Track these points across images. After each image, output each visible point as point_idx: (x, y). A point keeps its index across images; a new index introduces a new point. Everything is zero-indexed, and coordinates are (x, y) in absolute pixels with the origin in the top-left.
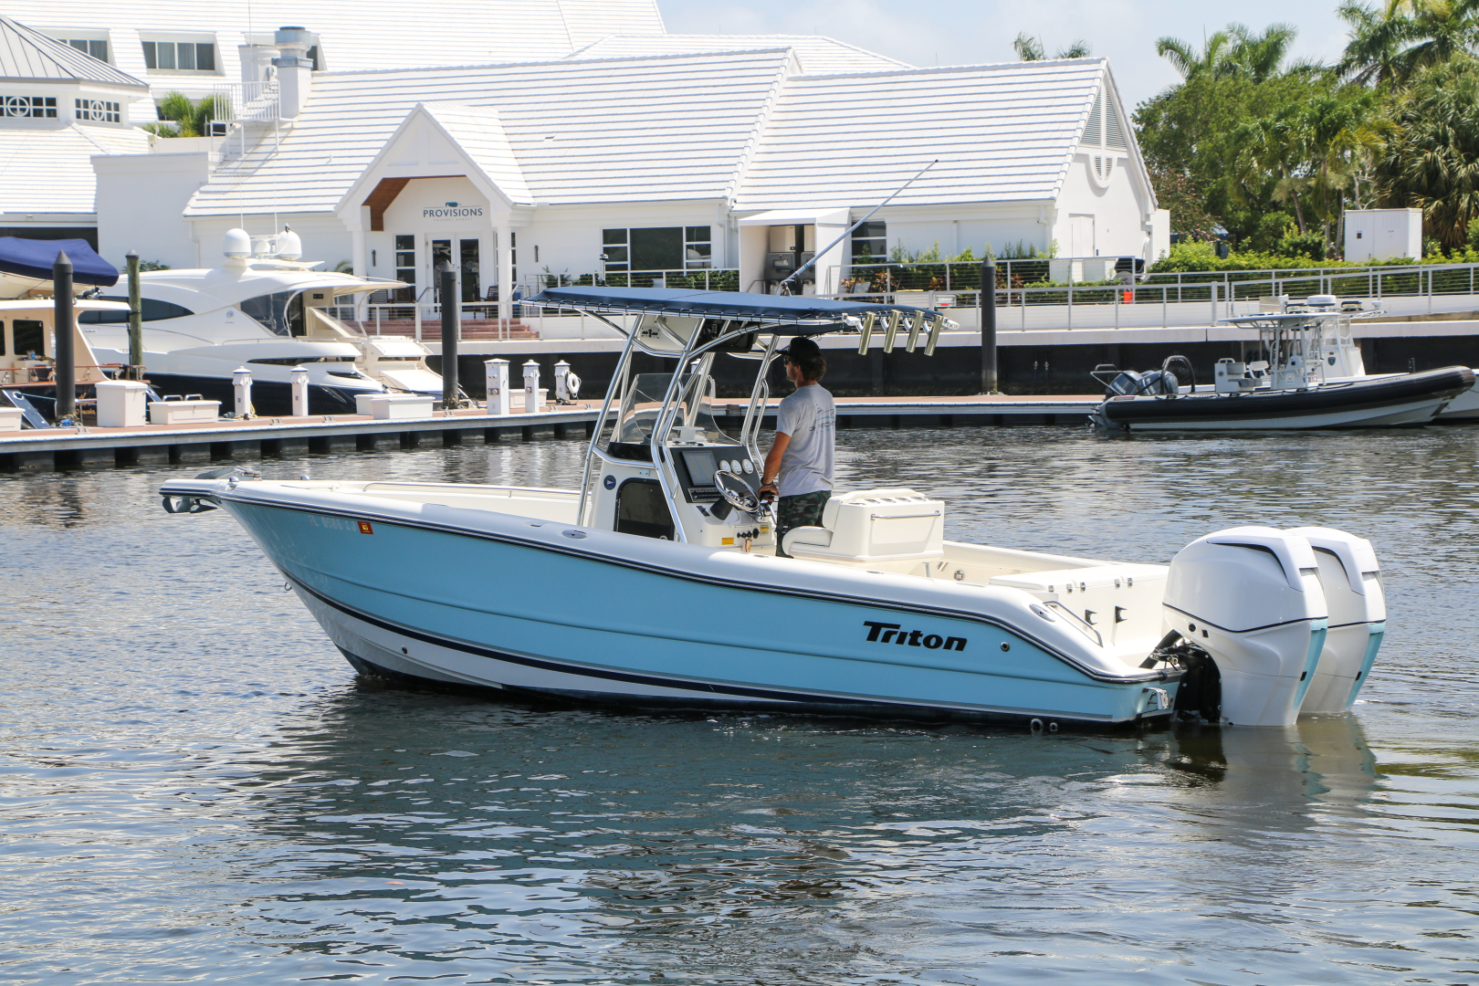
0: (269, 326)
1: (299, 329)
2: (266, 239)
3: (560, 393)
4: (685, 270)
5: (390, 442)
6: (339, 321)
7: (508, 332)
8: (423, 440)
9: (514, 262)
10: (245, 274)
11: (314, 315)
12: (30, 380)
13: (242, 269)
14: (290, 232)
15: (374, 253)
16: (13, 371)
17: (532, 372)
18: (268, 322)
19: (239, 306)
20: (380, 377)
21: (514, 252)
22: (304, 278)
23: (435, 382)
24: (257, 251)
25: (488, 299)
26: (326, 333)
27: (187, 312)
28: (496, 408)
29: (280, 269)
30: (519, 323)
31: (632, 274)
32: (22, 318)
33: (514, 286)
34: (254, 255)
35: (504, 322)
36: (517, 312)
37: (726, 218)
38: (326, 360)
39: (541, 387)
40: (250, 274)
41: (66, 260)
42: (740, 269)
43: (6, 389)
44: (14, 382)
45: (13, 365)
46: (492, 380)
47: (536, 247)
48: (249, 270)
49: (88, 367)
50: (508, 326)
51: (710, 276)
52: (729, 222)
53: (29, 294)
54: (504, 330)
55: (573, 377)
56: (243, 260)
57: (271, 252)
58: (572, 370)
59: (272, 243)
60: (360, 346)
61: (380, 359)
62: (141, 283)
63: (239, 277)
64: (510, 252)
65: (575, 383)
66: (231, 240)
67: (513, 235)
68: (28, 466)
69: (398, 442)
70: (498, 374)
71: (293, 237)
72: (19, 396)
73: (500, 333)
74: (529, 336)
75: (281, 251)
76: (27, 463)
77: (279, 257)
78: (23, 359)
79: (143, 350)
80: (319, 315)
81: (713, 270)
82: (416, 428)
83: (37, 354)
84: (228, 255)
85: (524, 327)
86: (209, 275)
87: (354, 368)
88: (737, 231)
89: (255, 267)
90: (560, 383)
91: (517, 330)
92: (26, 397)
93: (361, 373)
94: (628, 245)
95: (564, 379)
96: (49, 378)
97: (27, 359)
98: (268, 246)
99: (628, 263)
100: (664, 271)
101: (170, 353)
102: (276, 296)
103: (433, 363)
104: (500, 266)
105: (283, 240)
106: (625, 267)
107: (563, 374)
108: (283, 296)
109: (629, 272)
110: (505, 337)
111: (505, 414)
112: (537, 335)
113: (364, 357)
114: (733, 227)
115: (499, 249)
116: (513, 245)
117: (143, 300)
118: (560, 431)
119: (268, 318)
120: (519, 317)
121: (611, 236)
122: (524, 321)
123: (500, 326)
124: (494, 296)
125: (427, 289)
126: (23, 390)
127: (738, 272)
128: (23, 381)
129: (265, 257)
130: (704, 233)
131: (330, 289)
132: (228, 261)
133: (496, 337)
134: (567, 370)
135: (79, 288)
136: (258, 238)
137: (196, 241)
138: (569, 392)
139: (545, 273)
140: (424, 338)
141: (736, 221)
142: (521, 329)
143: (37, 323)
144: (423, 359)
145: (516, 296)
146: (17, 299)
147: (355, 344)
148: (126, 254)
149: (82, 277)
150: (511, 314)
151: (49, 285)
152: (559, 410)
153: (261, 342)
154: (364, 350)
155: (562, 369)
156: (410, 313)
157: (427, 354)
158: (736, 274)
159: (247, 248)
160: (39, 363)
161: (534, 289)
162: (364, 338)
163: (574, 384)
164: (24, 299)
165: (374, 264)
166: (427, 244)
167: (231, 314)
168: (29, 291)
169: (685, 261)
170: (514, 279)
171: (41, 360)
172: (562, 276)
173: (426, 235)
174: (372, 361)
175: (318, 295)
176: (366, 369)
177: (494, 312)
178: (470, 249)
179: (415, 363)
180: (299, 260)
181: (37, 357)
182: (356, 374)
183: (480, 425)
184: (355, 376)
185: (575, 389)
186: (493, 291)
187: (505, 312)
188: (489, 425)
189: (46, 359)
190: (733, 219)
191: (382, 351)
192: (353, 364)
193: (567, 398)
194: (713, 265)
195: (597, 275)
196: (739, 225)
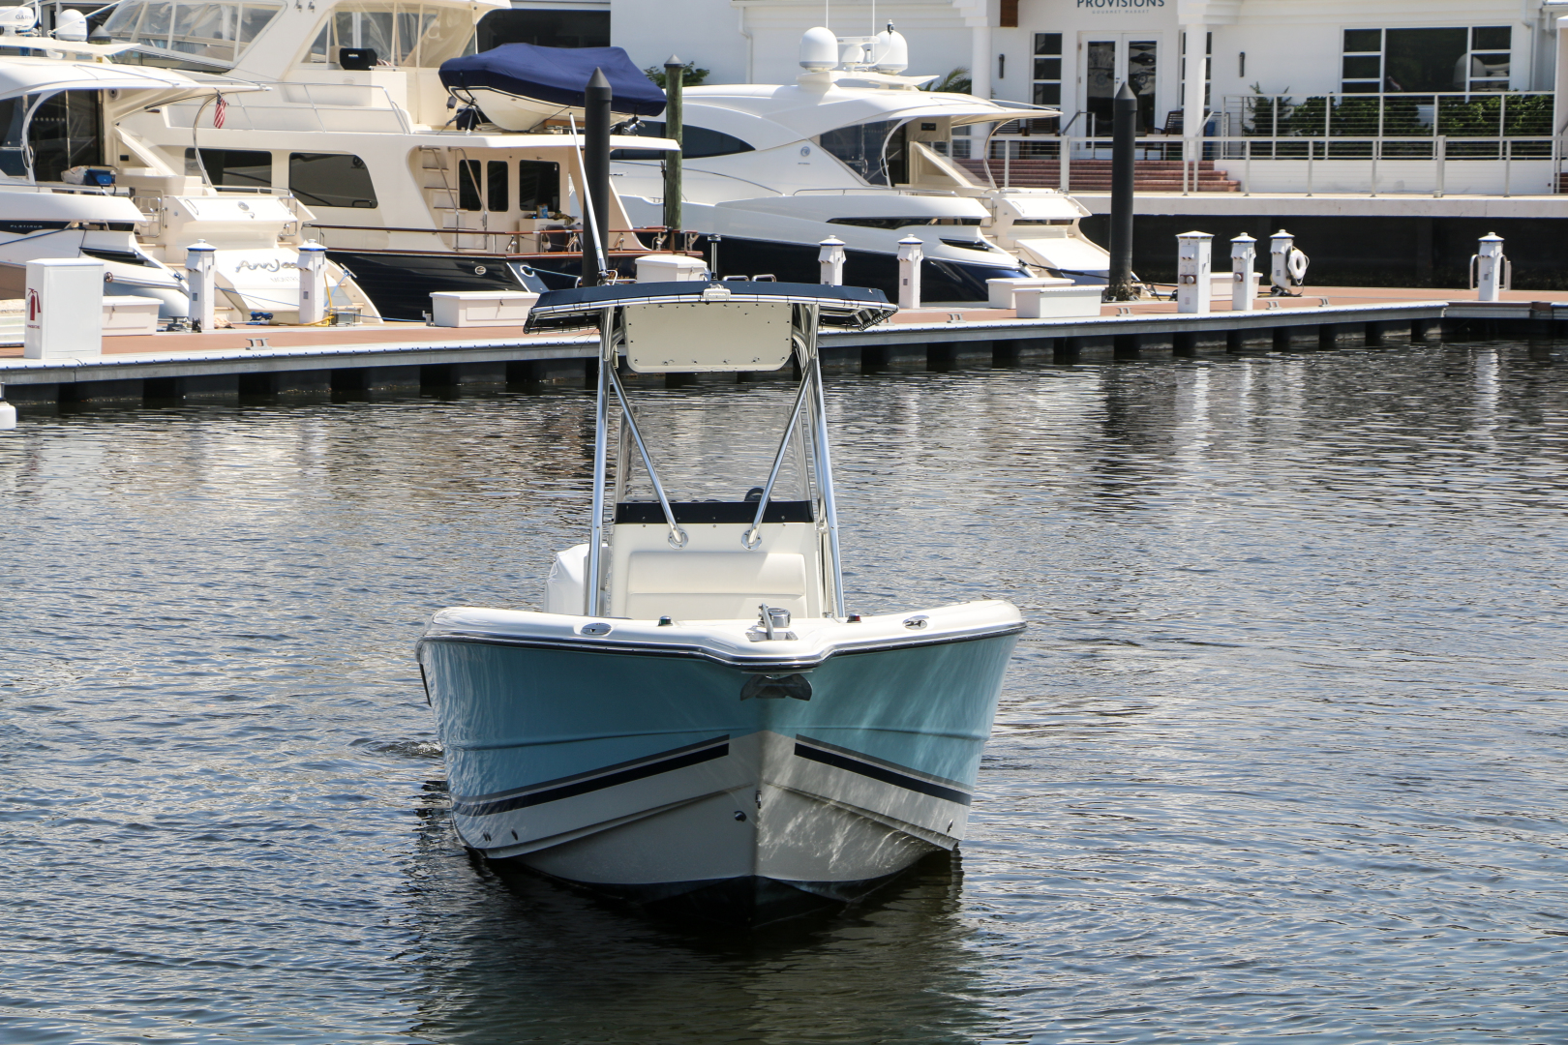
0: (858, 170)
1: (899, 173)
2: (859, 43)
3: (1278, 279)
4: (1467, 93)
5: (1040, 352)
6: (950, 159)
7: (1196, 181)
8: (1085, 350)
9: (1208, 77)
10: (828, 94)
11: (920, 154)
12: (540, 248)
13: (825, 86)
14: (894, 33)
15: (1002, 58)
16: (517, 235)
17: (1244, 247)
18: (857, 163)
19: (818, 140)
20: (1016, 249)
21: (1208, 61)
22: (913, 103)
23: (1099, 259)
24: (845, 59)
25: (1166, 131)
26: (937, 181)
27: (745, 147)
28: (1191, 304)
29: (876, 86)
30: (1211, 167)
31: (1386, 98)
32: (532, 158)
33: (1206, 113)
34: (841, 66)
35: (1191, 166)
36: (1209, 152)
37: (1537, 15)
38: (940, 222)
39: (1255, 270)
40: (835, 94)
41: (604, 82)
42: (1556, 93)
43: (512, 261)
44: (518, 250)
45: (517, 226)
46: (1186, 262)
47: (1242, 55)
48: (834, 87)
49: (621, 232)
50: (1196, 172)
51: (1508, 103)
52: (1541, 21)
53: (543, 127)
54: (1191, 177)
55: (1297, 254)
56: (827, 74)
57: (865, 61)
58: (1297, 244)
59: (867, 49)
60: (988, 203)
61: (1017, 222)
62: (684, 103)
63: (820, 97)
64: (1204, 62)
65: (1300, 262)
66: (812, 44)
67: (1209, 35)
68: (550, 379)
69: (1051, 351)
70: (1197, 253)
71: (897, 40)
72: (528, 272)
73: (1186, 181)
74: (1224, 189)
75: (880, 61)
76: (549, 374)
77: (876, 69)
78: (531, 217)
79: (683, 201)
80: (929, 154)
81: (1512, 93)
82: (1076, 333)
83: (550, 209)
84: (805, 65)
85: (1219, 174)
86: (777, 94)
87: (978, 234)
88: (1553, 33)
89: (842, 83)
90: (1277, 263)
91: (1209, 179)
92: (537, 273)
93: (989, 242)
94: (1382, 53)
95: (1282, 259)
96: (569, 246)
97: (537, 216)
98: (862, 52)
99: (1381, 80)
100: (1436, 95)
101: (719, 205)
102: (869, 126)
103: (1094, 228)
104: (1187, 82)
105: (883, 43)
106: (1375, 87)
107: (1283, 250)
108: (881, 127)
109: (1382, 95)
110: (1191, 189)
111: (1203, 312)
112: (1238, 188)
113: (994, 219)
114: (1547, 27)
115: (1187, 56)
116: (1209, 51)
117: (685, 127)
118: (1282, 338)
119: (857, 158)
120: (1212, 159)
121: (1355, 39)
122: (1220, 164)
123: (1186, 172)
124: (1176, 125)
125: (1078, 114)
126: (533, 262)
127: (1552, 97)
128: (530, 248)
129: (857, 69)
130: (1497, 37)
131: (946, 118)
132: (805, 73)
133: (1178, 188)
134: (1289, 244)
135: (616, 118)
136: (848, 40)
137: (749, 36)
138: (1290, 277)
139: (1253, 93)
140: (1074, 186)
141: (1553, 20)
142: (1215, 176)
143: (551, 165)
144: (1076, 223)
145: (1210, 129)
146: (528, 132)
147: (982, 199)
148: (664, 62)
149: (622, 104)
150: (1200, 156)
151: (576, 113)
152: (1280, 307)
153: (848, 193)
154: (993, 208)
155: (1282, 242)
156: (1053, 149)
157: (1082, 216)
158: (1549, 100)
159: (833, 56)
160: (552, 222)
161: (1236, 118)
162: (991, 190)
163: (1298, 265)
164: (536, 133)
165: (1002, 75)
166: (1080, 47)
167: (806, 152)
168: (545, 121)
169: (1468, 79)
170: (1207, 102)
171: (555, 218)
172: (1279, 99)
173: (1079, 34)
174: (1005, 226)
175: (928, 125)
176: (996, 237)
177: (1176, 150)
178: (1143, 55)
179: (1064, 228)
180: (903, 74)
181: (550, 214)
182: (981, 243)
183: (1167, 329)
184: (980, 246)
185: (1300, 273)
186: (1175, 118)
187: (1192, 153)
188: (1181, 329)
189: (562, 217)
190: (1547, 17)
191: (1019, 210)
192: (978, 229)
193: (1286, 285)
194: (1512, 86)
195: (1332, 99)
196: (1558, 27)
